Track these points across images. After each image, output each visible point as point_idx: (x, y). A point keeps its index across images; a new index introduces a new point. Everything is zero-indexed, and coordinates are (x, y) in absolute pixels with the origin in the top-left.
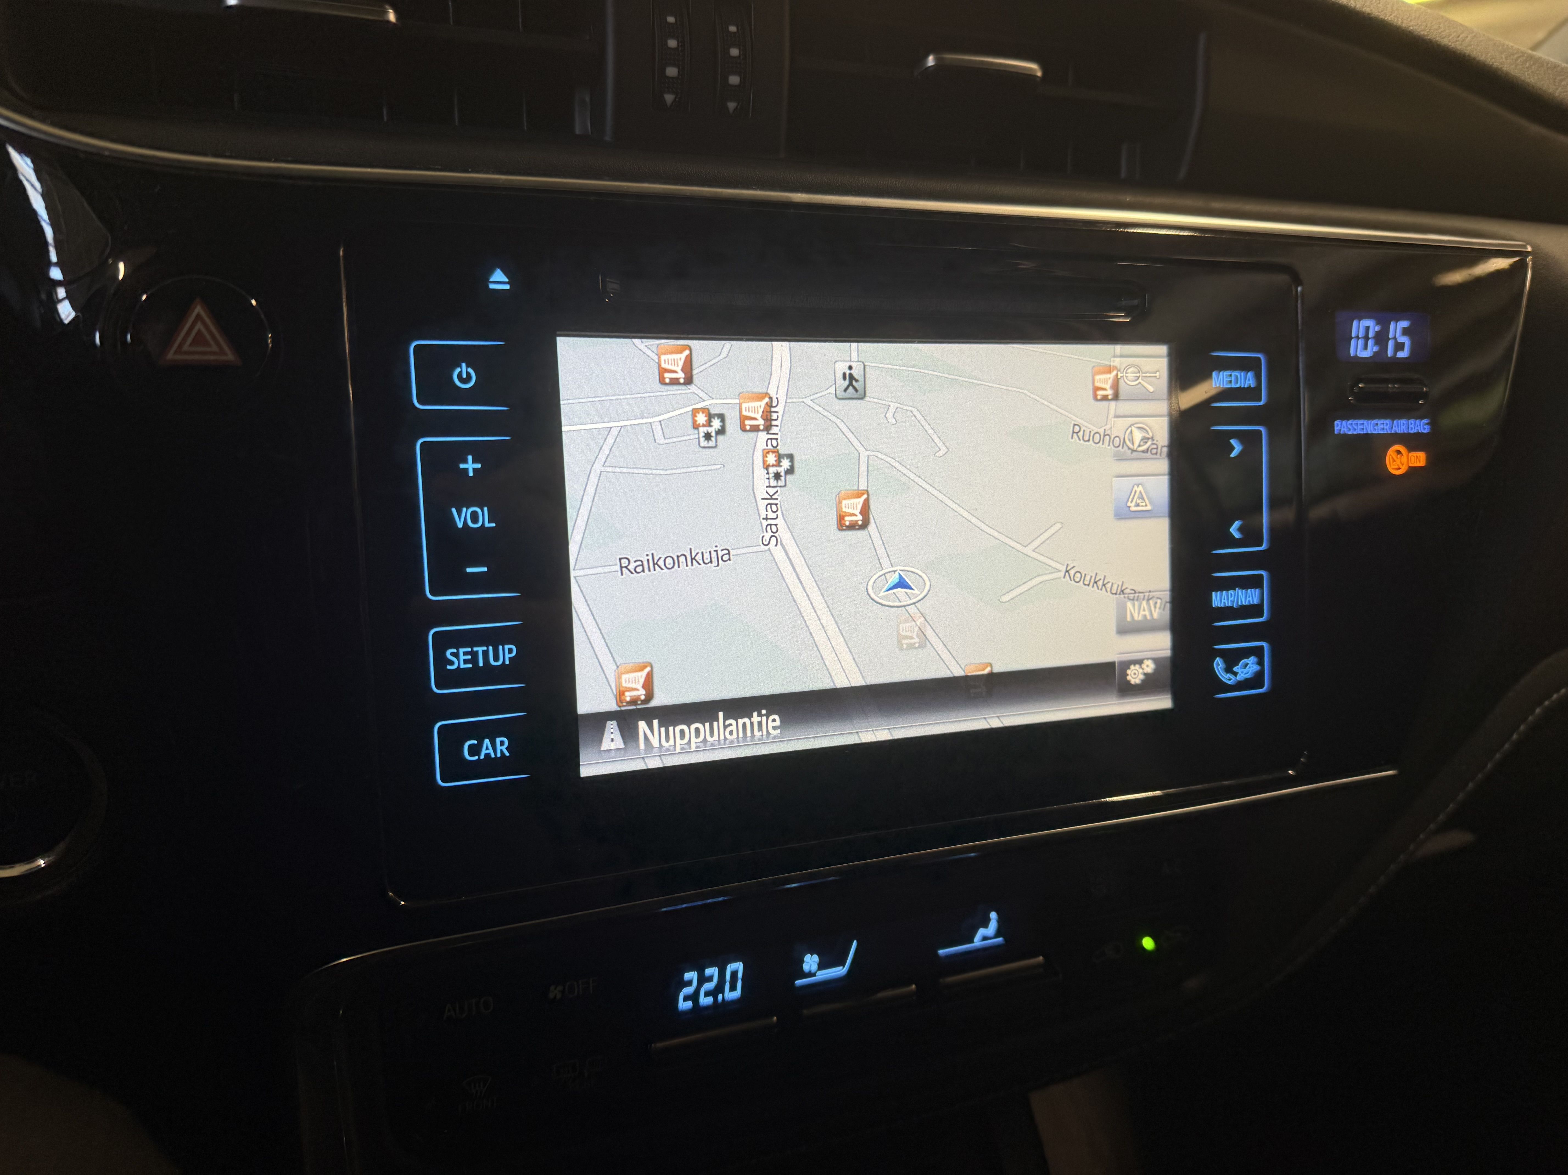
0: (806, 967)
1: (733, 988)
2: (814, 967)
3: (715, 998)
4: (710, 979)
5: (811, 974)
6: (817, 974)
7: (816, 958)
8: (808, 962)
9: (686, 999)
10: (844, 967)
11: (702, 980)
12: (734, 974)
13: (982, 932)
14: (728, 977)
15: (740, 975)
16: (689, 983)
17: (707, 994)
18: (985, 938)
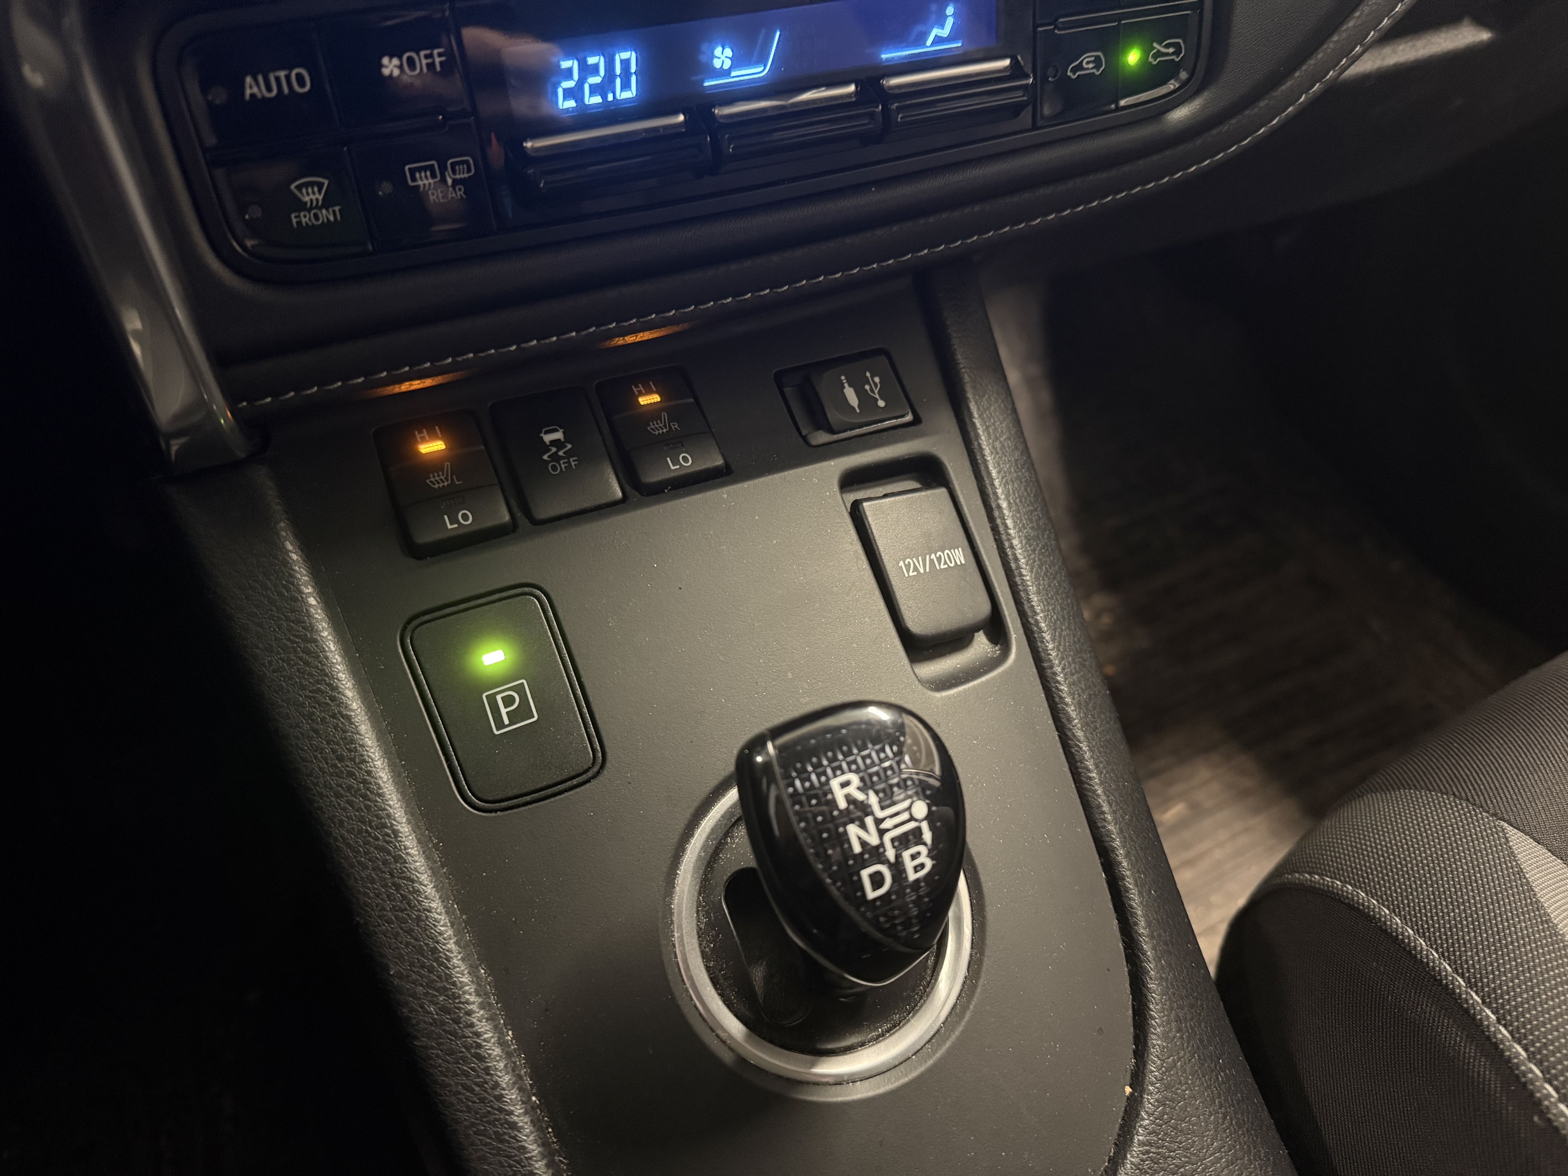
0: (717, 64)
1: (626, 86)
2: (727, 64)
3: (604, 97)
4: (595, 69)
5: (727, 73)
6: (732, 75)
7: (728, 52)
8: (719, 58)
9: (568, 94)
10: (765, 66)
11: (587, 70)
12: (626, 63)
13: (935, 32)
14: (618, 71)
15: (633, 68)
16: (568, 73)
17: (594, 89)
18: (938, 40)
